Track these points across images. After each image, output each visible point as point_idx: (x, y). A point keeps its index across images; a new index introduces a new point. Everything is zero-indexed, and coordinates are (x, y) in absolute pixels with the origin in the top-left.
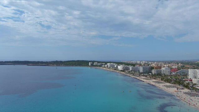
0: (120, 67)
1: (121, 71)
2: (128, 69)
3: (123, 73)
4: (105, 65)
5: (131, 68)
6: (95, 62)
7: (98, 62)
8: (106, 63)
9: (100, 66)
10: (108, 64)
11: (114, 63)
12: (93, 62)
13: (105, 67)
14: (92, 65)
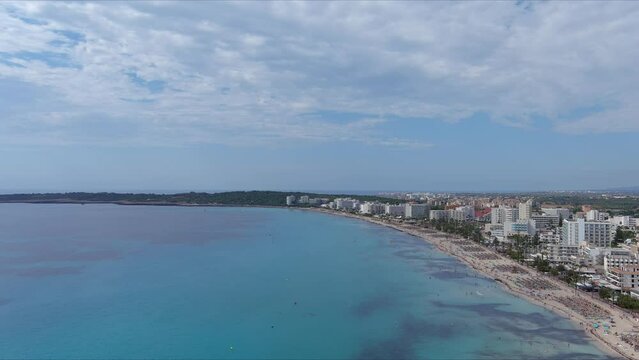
0: (365, 208)
1: (366, 215)
2: (381, 211)
3: (369, 219)
4: (328, 202)
5: (388, 208)
6: (304, 194)
7: (312, 196)
8: (332, 198)
9: (317, 206)
10: (338, 201)
11: (353, 197)
12: (298, 195)
13: (328, 208)
14: (295, 204)
